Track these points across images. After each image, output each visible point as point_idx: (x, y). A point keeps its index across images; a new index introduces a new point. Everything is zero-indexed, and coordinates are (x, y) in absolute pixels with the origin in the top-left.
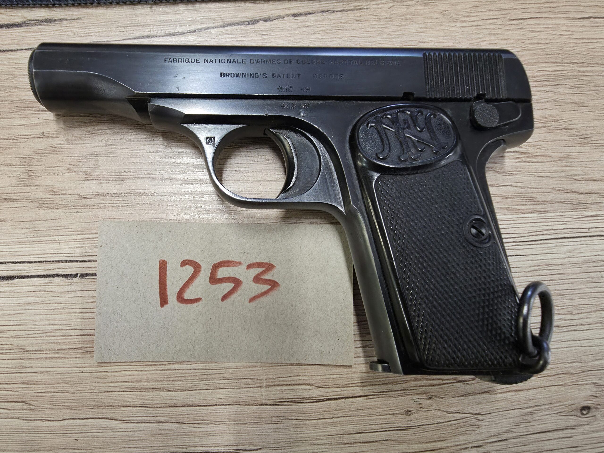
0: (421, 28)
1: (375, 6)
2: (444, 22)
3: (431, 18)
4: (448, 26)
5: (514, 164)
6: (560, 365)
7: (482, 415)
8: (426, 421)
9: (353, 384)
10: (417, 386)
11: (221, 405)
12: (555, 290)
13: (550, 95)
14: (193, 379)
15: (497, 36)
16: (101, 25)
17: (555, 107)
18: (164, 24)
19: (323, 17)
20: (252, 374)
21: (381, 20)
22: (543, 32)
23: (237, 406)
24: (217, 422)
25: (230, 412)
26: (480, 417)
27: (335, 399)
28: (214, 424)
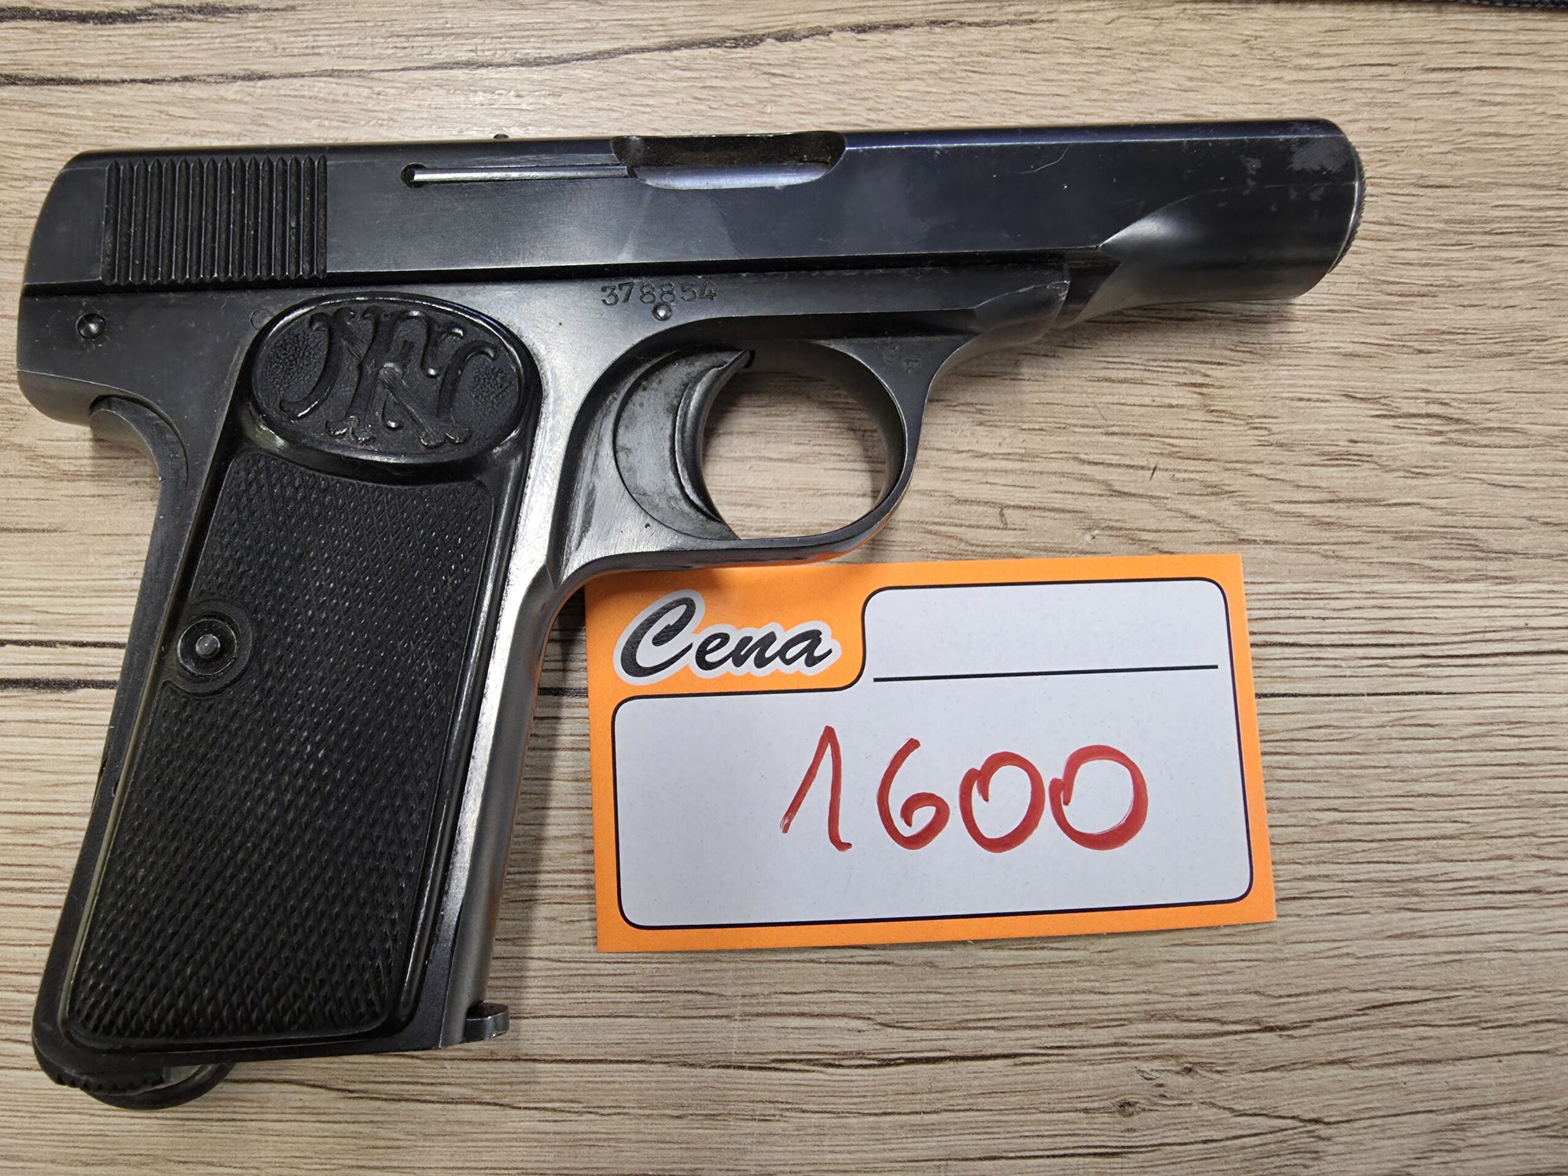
0: (1191, 79)
1: (1071, 16)
2: (1251, 66)
3: (1218, 54)
4: (1262, 78)
5: (1429, 448)
6: (1542, 996)
7: (1329, 1123)
8: (1175, 1133)
9: (979, 1020)
10: (1154, 1037)
11: (617, 1062)
12: (1533, 792)
13: (1525, 271)
14: (544, 987)
15: (1390, 110)
16: (346, 28)
17: (1538, 304)
18: (515, 33)
19: (932, 38)
20: (708, 979)
21: (1085, 54)
22: (1511, 105)
23: (660, 1066)
24: (603, 1107)
25: (641, 1082)
26: (1322, 1130)
27: (928, 1061)
28: (596, 1113)
